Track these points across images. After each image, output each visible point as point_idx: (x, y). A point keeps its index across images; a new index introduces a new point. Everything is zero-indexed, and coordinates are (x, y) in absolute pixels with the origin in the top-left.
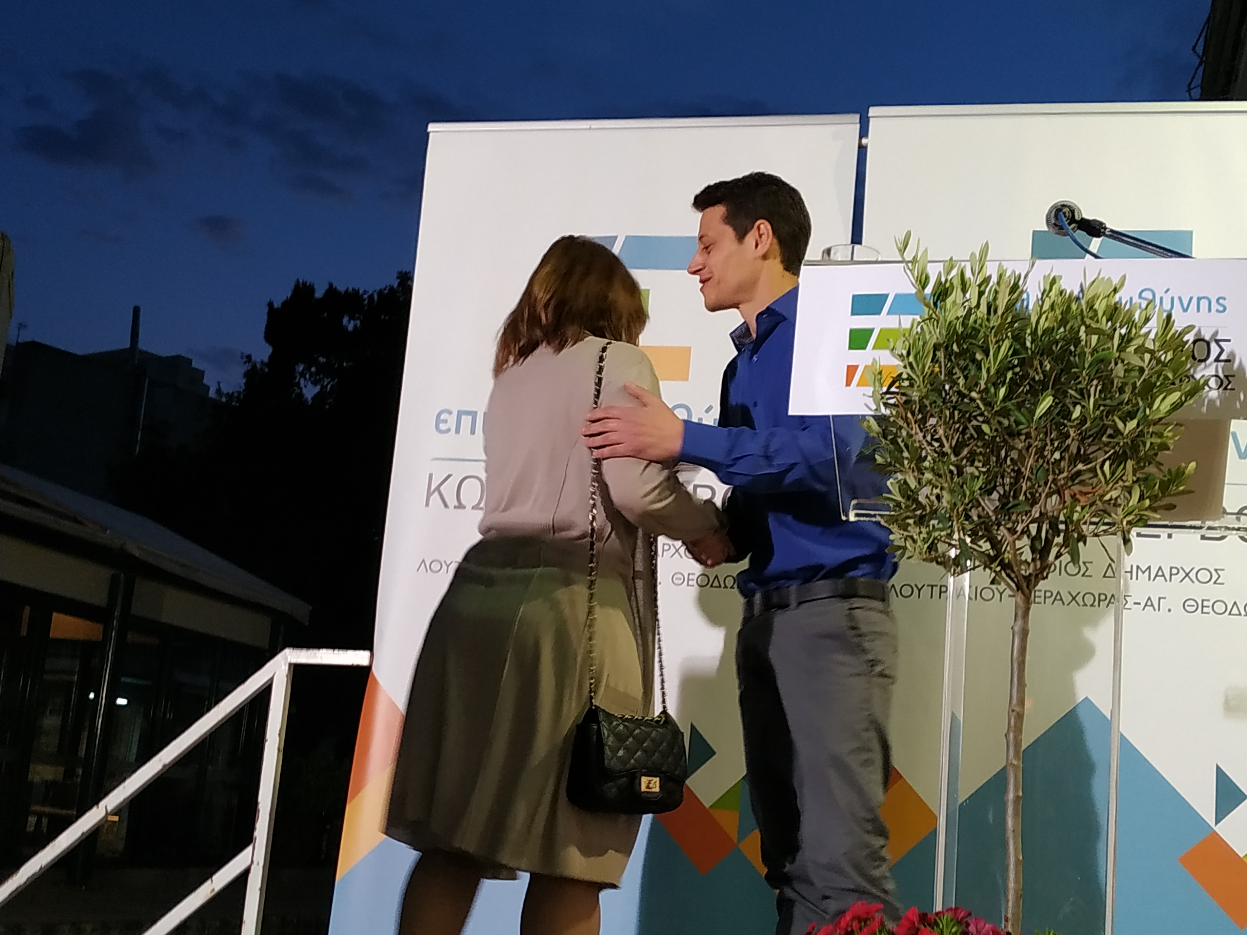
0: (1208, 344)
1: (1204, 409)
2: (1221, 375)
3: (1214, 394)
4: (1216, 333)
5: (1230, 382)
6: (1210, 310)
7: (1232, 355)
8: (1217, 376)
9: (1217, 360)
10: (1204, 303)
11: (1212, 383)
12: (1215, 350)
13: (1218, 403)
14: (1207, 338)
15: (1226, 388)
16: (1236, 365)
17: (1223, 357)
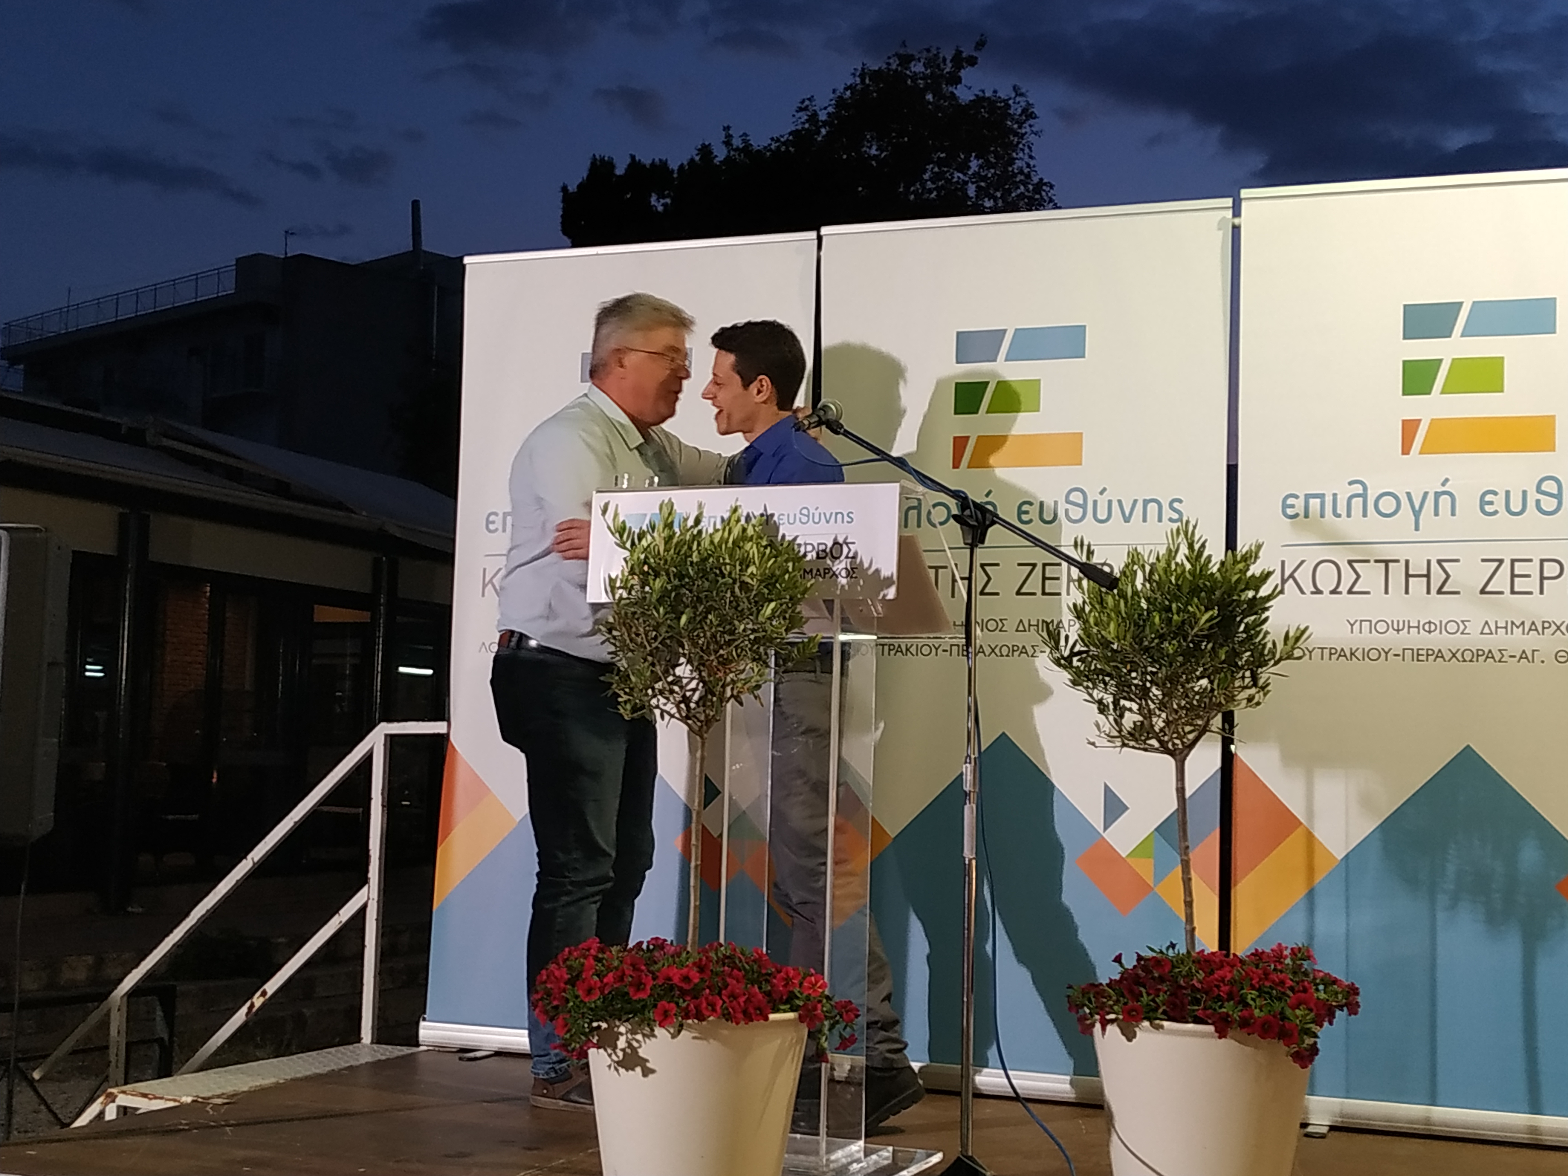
0: (841, 545)
1: (838, 592)
2: (849, 567)
3: (844, 581)
4: (846, 538)
5: (854, 572)
6: (843, 522)
7: (856, 553)
8: (846, 569)
9: (847, 557)
10: (839, 516)
11: (844, 573)
12: (845, 550)
13: (847, 588)
14: (841, 540)
15: (852, 577)
16: (858, 560)
17: (851, 555)
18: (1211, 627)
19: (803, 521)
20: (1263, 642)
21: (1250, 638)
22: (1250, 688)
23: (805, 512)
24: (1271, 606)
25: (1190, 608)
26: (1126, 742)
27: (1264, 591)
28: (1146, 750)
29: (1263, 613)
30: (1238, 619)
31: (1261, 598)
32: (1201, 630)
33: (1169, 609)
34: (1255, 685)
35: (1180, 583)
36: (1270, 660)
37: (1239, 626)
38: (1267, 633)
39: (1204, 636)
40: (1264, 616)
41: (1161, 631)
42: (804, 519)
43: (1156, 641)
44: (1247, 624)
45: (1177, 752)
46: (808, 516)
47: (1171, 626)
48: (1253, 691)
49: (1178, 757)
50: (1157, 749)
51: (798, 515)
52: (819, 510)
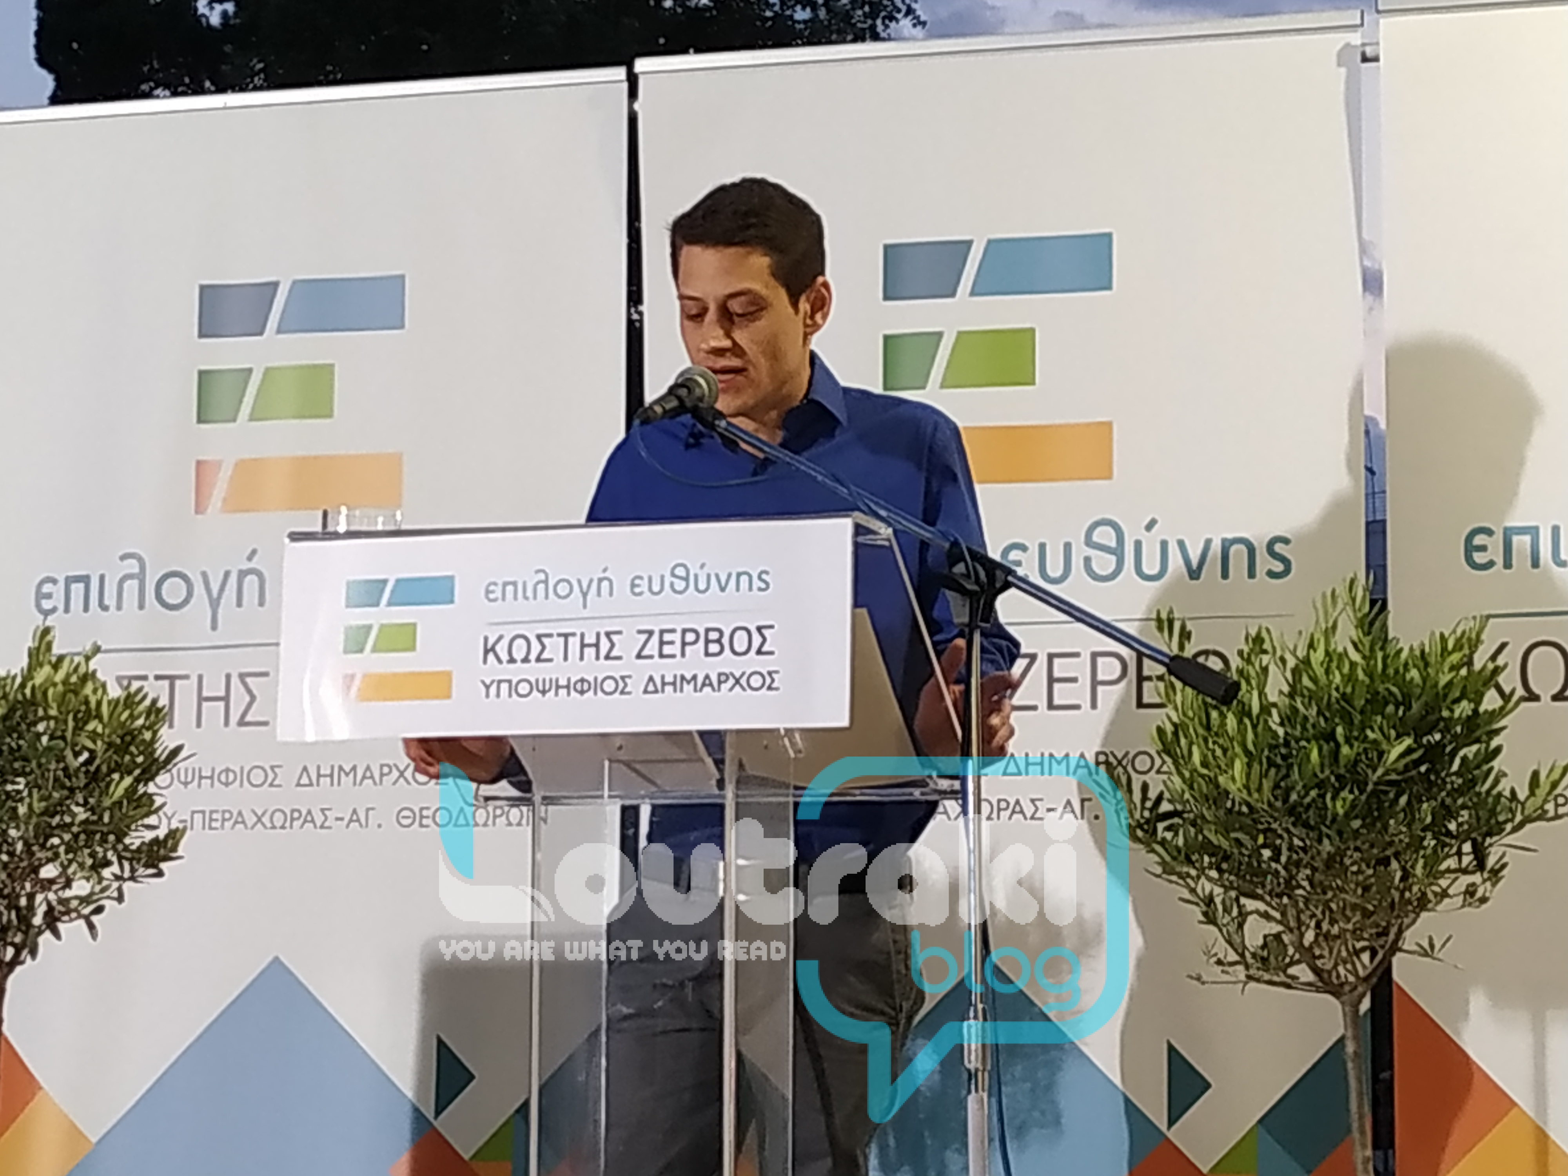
0: (749, 633)
2: (763, 671)
6: (750, 588)
8: (759, 673)
9: (759, 652)
10: (744, 579)
11: (754, 681)
12: (756, 639)
15: (769, 688)
17: (766, 648)
18: (1407, 768)
19: (678, 588)
20: (1494, 792)
21: (1473, 783)
22: (1473, 873)
23: (680, 572)
24: (1503, 728)
25: (1369, 732)
26: (1252, 972)
27: (1491, 701)
28: (1288, 986)
29: (1491, 739)
30: (1448, 749)
31: (1486, 711)
32: (1387, 773)
33: (1330, 736)
34: (1481, 866)
35: (1349, 690)
36: (1506, 822)
37: (1451, 763)
38: (1502, 774)
39: (1391, 783)
40: (1494, 744)
41: (1321, 776)
42: (680, 585)
43: (1313, 793)
44: (1464, 759)
45: (1347, 988)
46: (686, 579)
47: (1338, 767)
48: (1477, 878)
49: (1345, 998)
50: (1309, 984)
51: (668, 579)
52: (706, 570)
